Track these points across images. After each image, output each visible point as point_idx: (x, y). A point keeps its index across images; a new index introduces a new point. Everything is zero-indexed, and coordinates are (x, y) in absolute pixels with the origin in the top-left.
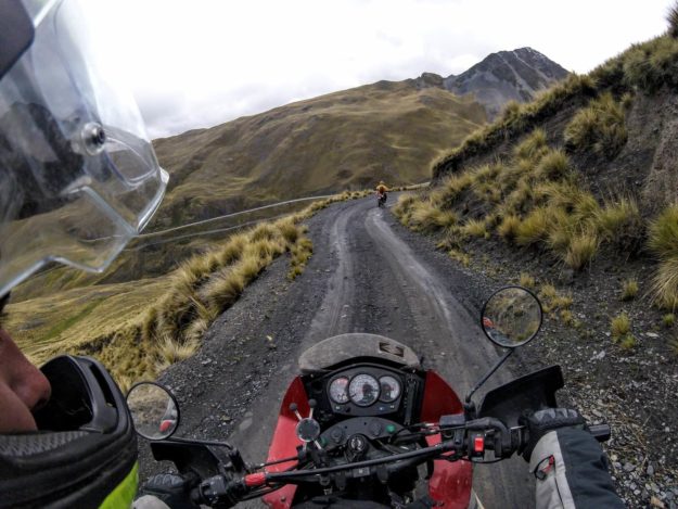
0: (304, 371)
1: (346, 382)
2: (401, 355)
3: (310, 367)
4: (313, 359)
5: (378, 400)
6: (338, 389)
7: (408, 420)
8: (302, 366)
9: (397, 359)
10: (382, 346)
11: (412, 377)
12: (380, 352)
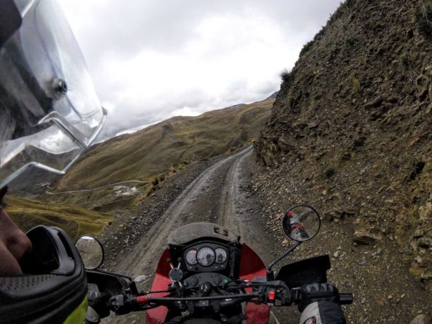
0: (170, 245)
1: (195, 252)
2: (227, 235)
3: (173, 243)
4: (176, 238)
5: (214, 262)
6: (190, 256)
7: (232, 274)
8: (169, 242)
9: (224, 238)
10: (216, 230)
11: (233, 248)
12: (215, 234)
